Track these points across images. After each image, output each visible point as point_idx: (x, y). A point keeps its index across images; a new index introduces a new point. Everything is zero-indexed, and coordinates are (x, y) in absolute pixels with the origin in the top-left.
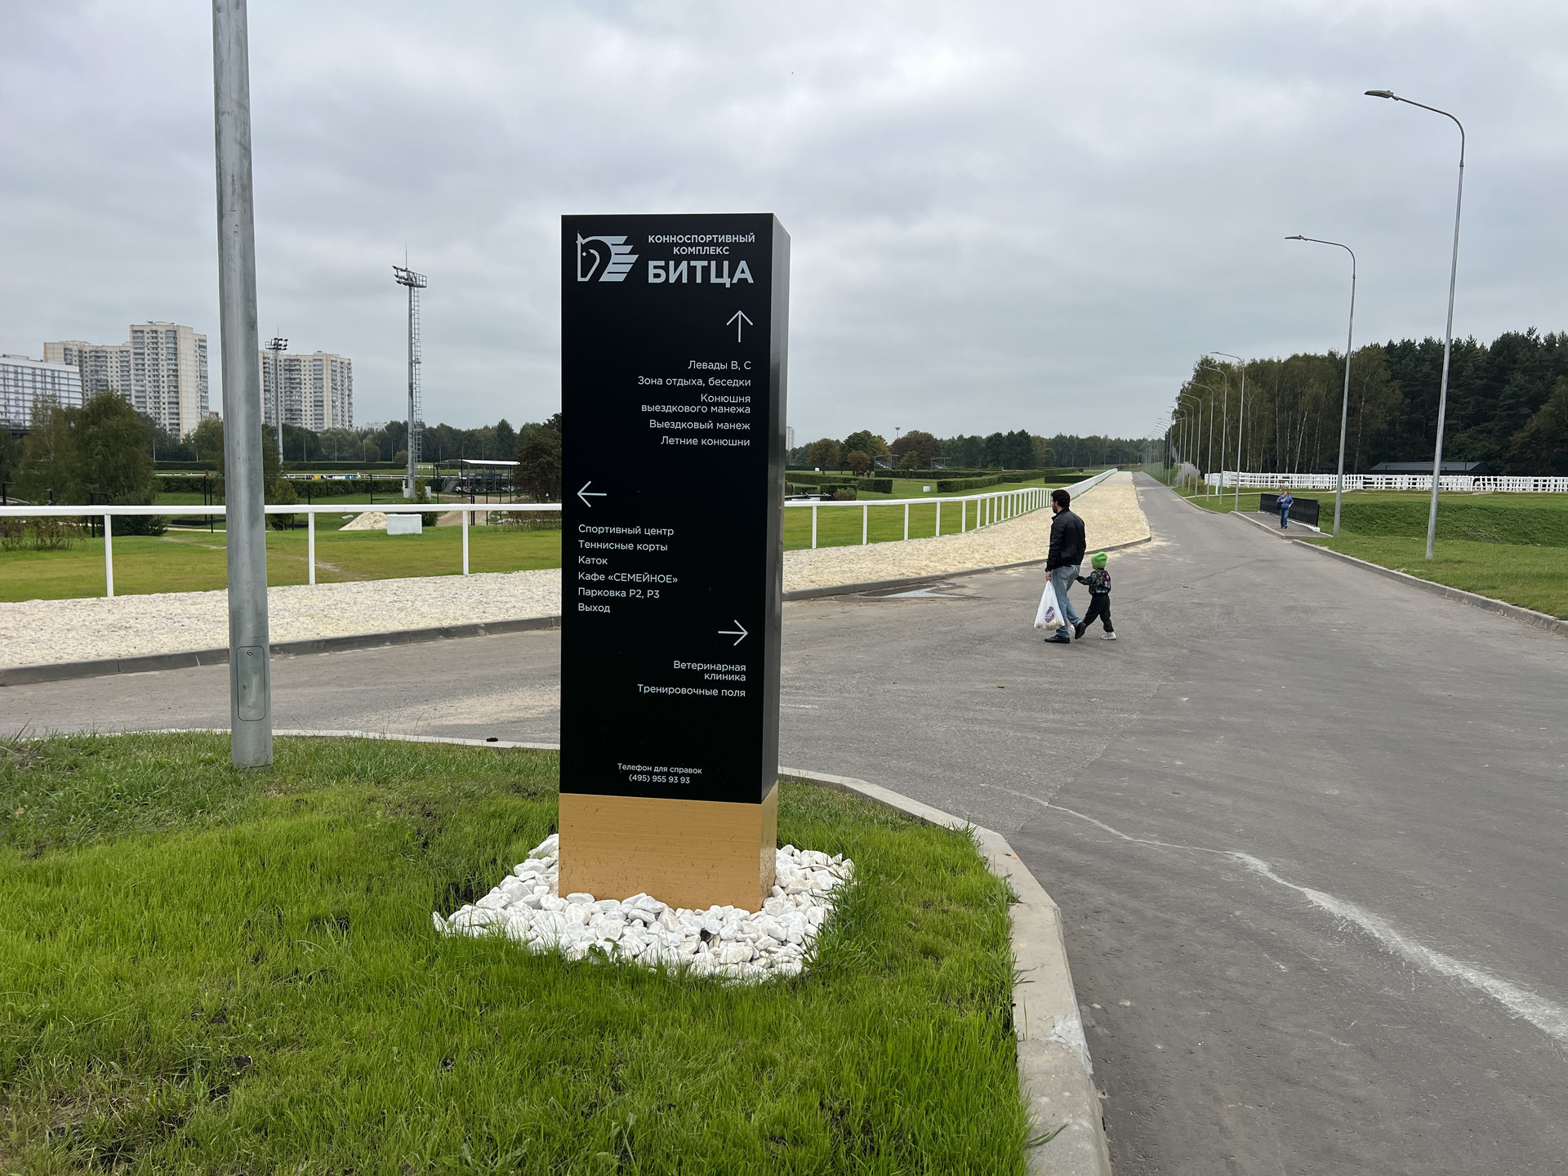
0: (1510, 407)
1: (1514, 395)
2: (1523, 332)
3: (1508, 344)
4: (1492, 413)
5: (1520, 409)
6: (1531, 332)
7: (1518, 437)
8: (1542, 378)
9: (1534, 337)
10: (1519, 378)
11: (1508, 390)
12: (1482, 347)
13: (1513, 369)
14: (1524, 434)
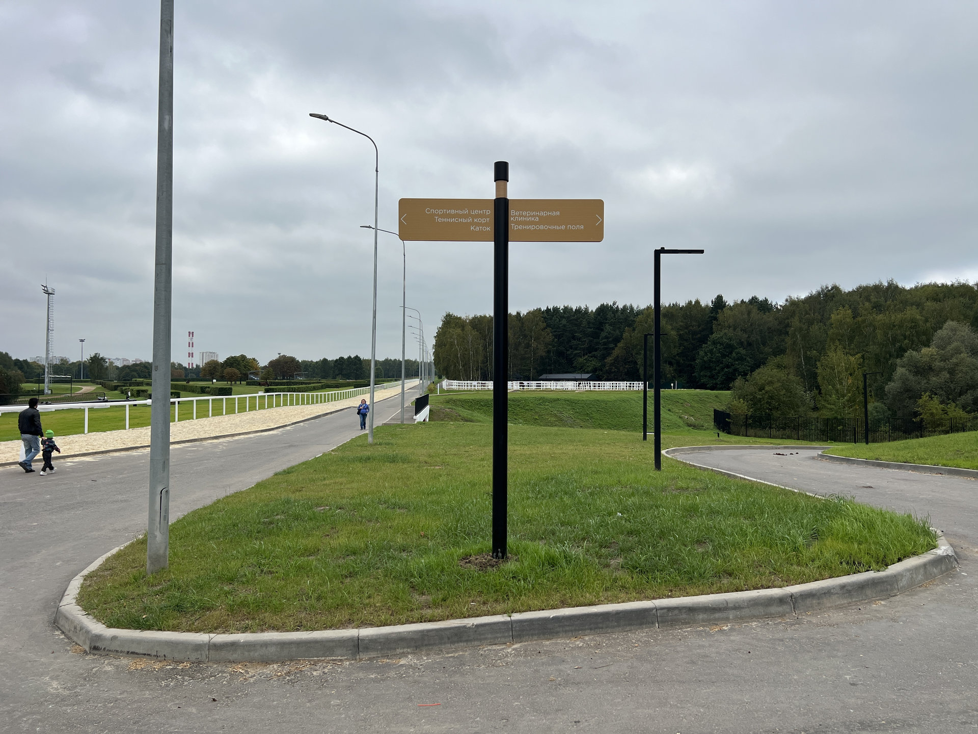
0: (605, 344)
1: (606, 337)
2: (611, 303)
3: (604, 310)
4: (597, 346)
5: (609, 345)
6: (614, 304)
7: (609, 360)
8: (619, 328)
9: (616, 306)
10: (608, 328)
11: (603, 334)
12: (592, 311)
13: (606, 323)
14: (611, 358)
